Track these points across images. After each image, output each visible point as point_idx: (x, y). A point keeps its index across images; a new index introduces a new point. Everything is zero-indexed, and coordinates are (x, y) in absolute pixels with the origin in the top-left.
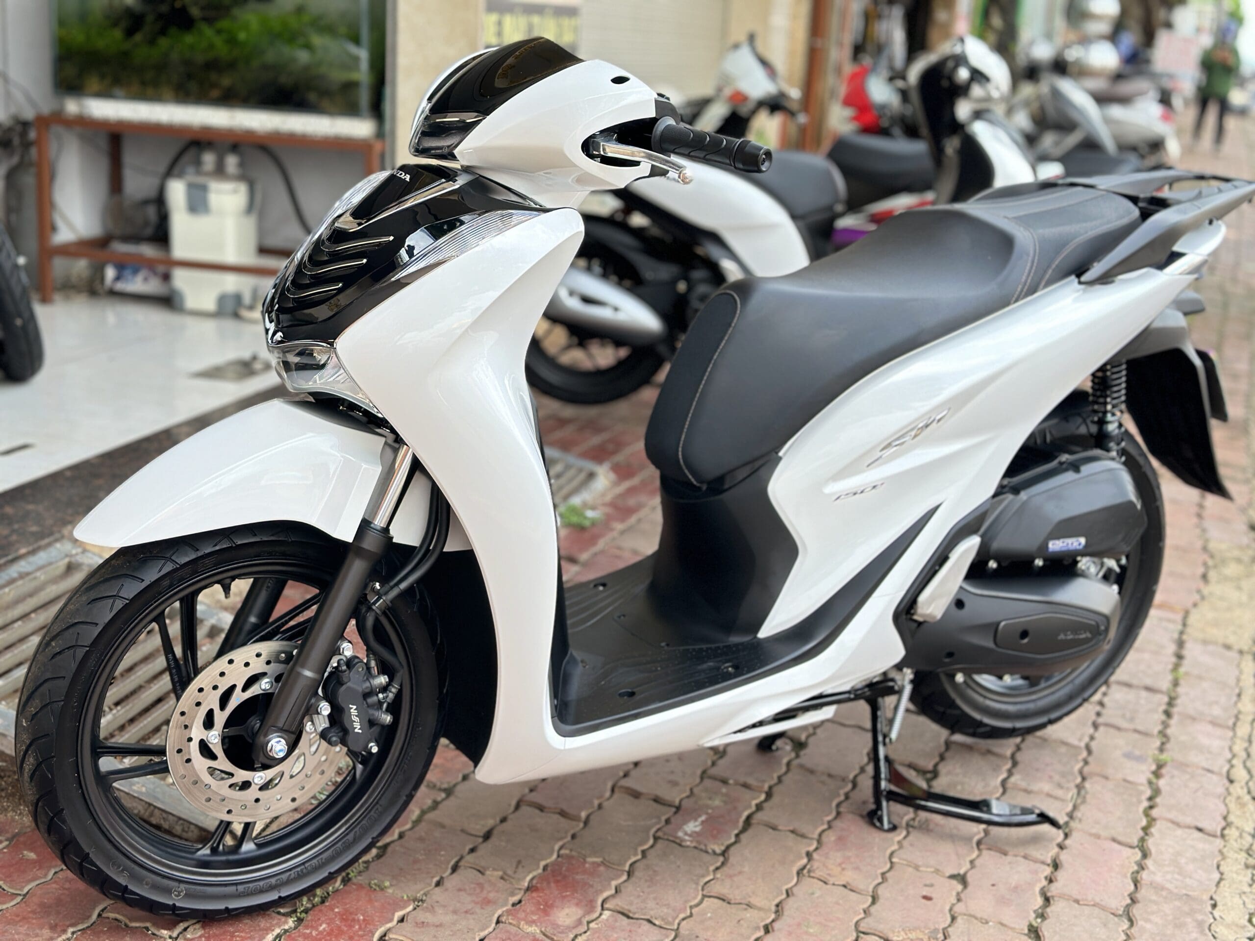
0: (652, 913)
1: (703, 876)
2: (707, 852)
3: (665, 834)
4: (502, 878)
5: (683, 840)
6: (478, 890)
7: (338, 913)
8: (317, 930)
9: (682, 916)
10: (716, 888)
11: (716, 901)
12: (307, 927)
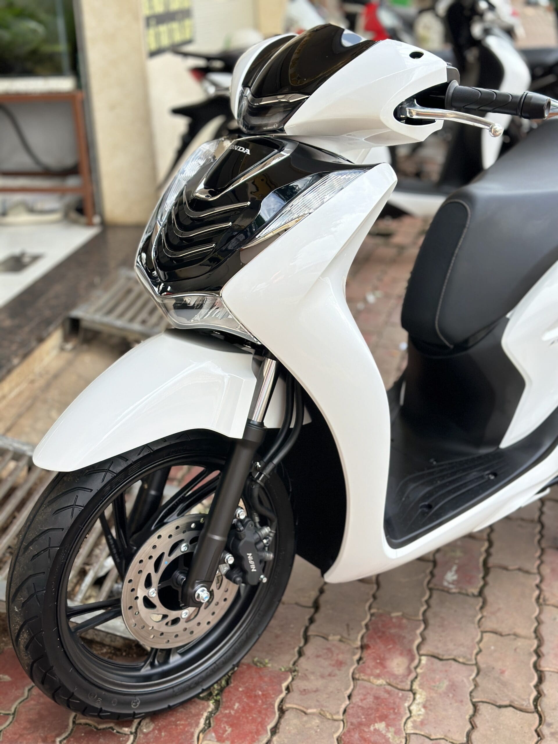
0: (455, 653)
1: (475, 616)
2: (467, 595)
3: (435, 585)
4: (340, 641)
5: (449, 589)
6: (330, 655)
7: (243, 691)
8: (233, 709)
9: (475, 652)
10: (489, 624)
11: (491, 635)
12: (226, 708)
